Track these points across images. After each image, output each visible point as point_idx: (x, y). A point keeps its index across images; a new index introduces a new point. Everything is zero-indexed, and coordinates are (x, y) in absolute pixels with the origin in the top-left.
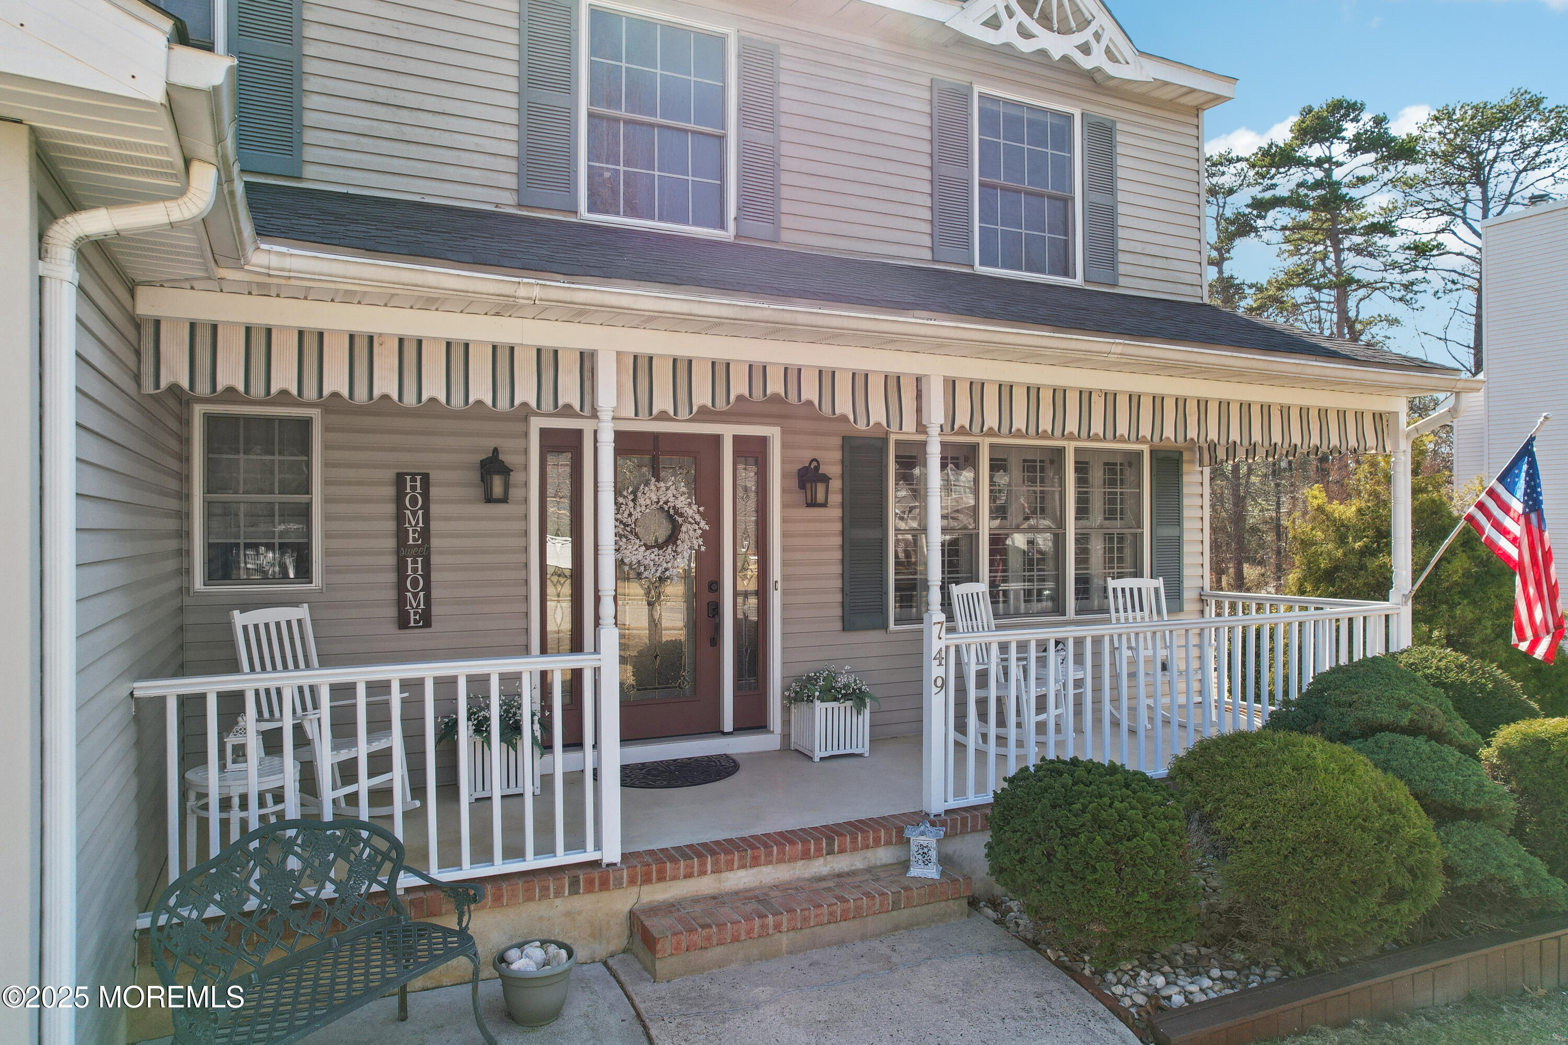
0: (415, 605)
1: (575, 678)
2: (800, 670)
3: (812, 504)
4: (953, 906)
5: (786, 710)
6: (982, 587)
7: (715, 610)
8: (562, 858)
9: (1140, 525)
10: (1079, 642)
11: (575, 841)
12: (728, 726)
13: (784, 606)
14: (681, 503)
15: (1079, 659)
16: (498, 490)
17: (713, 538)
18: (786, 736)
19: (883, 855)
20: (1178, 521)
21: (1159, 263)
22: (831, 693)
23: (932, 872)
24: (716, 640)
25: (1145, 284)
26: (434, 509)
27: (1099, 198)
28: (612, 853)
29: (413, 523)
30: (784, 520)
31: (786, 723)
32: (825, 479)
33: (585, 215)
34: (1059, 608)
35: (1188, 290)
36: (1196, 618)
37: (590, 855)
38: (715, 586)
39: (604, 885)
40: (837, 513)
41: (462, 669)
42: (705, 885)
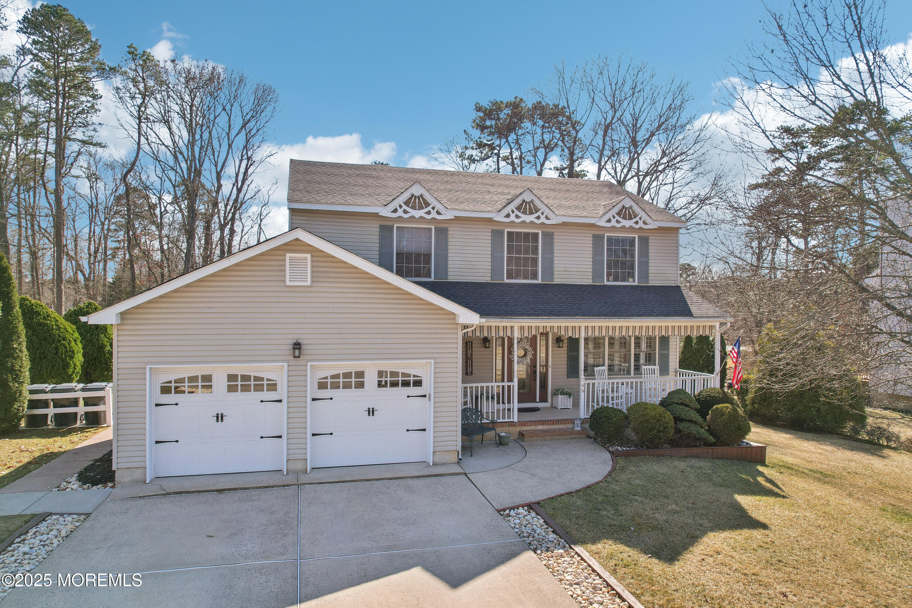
0: (469, 370)
1: (509, 387)
2: (556, 388)
3: (559, 347)
4: (583, 436)
5: (552, 397)
6: (606, 368)
7: (535, 372)
8: (506, 420)
9: (655, 350)
10: (632, 383)
11: (509, 417)
12: (538, 400)
13: (552, 372)
14: (527, 347)
15: (632, 388)
16: (487, 346)
17: (535, 355)
18: (552, 404)
19: (570, 426)
20: (668, 349)
21: (662, 275)
22: (563, 393)
23: (579, 429)
24: (535, 380)
25: (658, 282)
26: (474, 349)
27: (643, 259)
28: (516, 420)
29: (469, 352)
30: (552, 351)
31: (552, 400)
32: (562, 341)
33: (506, 281)
34: (629, 373)
35: (673, 282)
36: (674, 377)
37: (512, 420)
38: (535, 366)
39: (514, 425)
40: (566, 348)
41: (479, 385)
42: (533, 428)
